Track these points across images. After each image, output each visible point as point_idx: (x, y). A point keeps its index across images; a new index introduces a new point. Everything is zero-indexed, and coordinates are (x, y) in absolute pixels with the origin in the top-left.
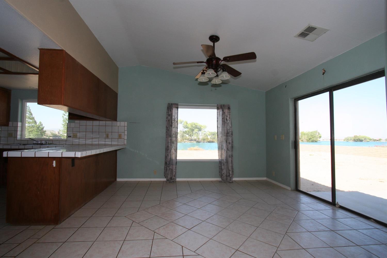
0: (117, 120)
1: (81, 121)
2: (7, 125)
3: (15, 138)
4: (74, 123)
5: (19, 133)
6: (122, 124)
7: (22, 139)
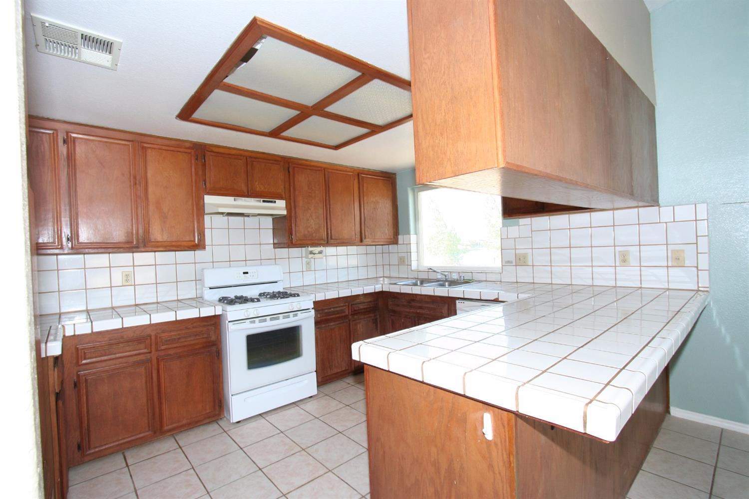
0: (660, 201)
1: (533, 219)
2: (395, 241)
3: (409, 266)
4: (518, 227)
5: (414, 256)
6: (684, 212)
7: (421, 269)
